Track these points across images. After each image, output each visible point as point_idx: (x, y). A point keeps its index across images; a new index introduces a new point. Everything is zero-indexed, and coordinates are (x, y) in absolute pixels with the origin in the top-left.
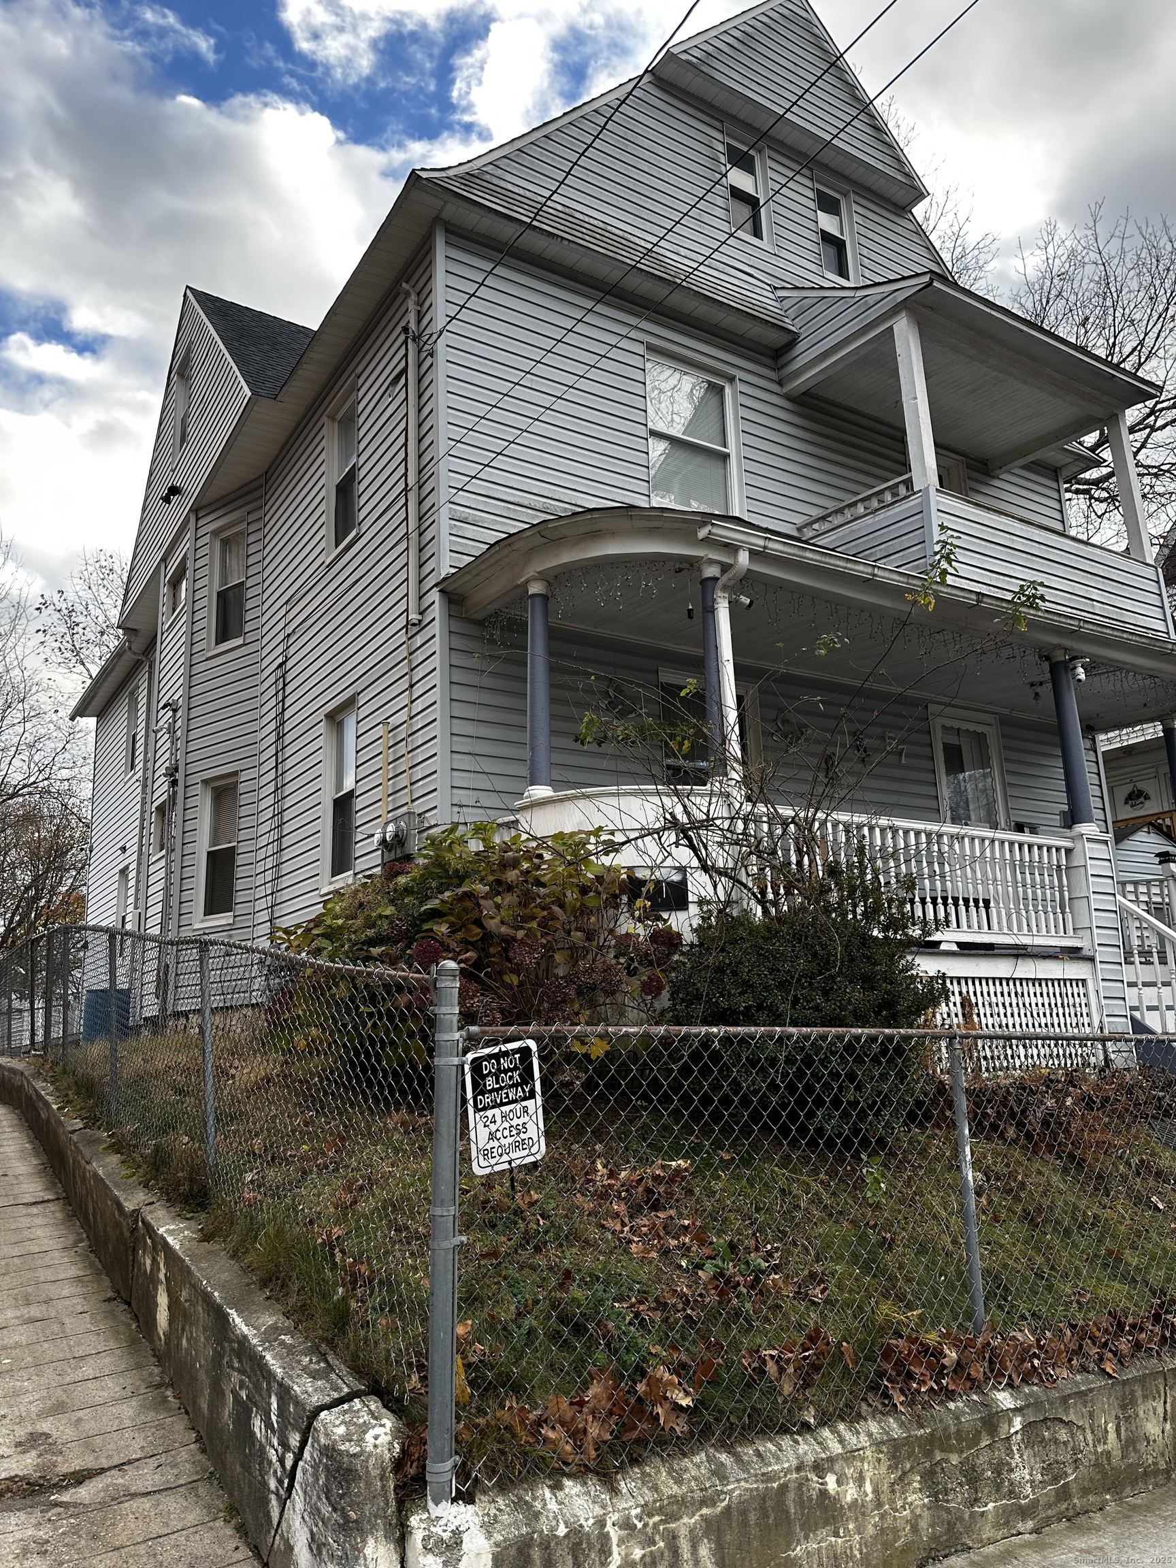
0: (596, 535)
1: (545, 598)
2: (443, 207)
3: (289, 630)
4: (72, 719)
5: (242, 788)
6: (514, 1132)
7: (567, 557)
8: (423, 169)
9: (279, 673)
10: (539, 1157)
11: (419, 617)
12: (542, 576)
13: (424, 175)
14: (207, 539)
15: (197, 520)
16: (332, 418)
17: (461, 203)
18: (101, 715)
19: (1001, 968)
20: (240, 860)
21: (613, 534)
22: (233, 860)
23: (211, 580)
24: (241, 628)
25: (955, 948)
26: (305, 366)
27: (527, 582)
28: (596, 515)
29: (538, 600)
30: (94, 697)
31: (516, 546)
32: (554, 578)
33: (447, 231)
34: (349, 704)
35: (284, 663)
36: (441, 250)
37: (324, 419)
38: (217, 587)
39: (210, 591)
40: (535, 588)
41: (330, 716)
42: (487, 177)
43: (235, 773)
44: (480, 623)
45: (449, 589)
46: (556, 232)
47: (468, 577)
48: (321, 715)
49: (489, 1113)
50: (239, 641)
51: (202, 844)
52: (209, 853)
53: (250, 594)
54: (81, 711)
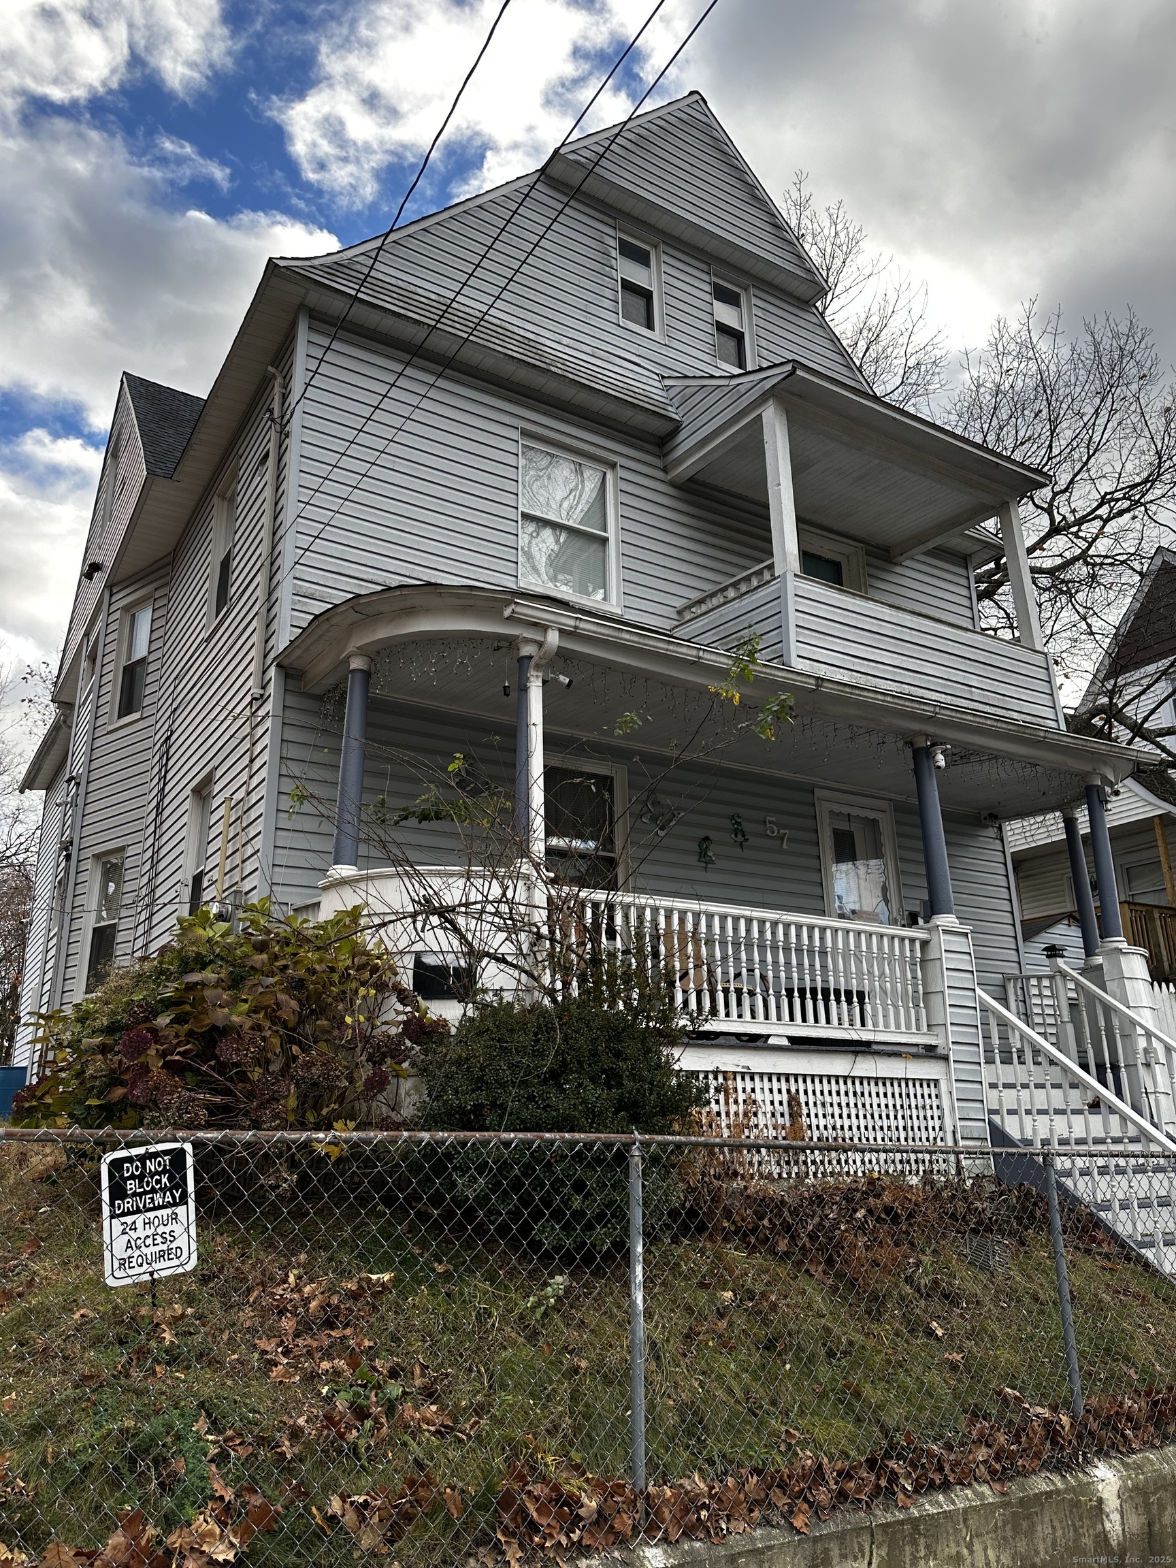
0: (411, 612)
1: (367, 674)
2: (306, 294)
3: (175, 705)
4: (22, 792)
5: (128, 863)
6: (159, 1240)
7: (384, 632)
8: (282, 258)
9: (164, 749)
10: (189, 1267)
11: (261, 692)
12: (362, 651)
13: (282, 263)
14: (117, 615)
15: (111, 595)
16: (222, 497)
17: (322, 290)
18: (49, 787)
19: (838, 1065)
20: (120, 937)
21: (427, 611)
22: (114, 937)
23: (118, 656)
24: (140, 701)
25: (785, 1042)
26: (195, 447)
27: (349, 657)
28: (405, 592)
29: (358, 676)
30: (39, 769)
31: (334, 621)
32: (377, 653)
33: (311, 317)
34: (208, 780)
35: (168, 738)
36: (303, 334)
37: (216, 499)
38: (124, 662)
39: (116, 667)
40: (356, 664)
41: (197, 791)
42: (358, 267)
43: (122, 849)
44: (319, 698)
45: (286, 663)
46: (423, 319)
47: (298, 652)
48: (188, 791)
49: (129, 1219)
50: (136, 716)
51: (88, 924)
52: (95, 930)
53: (151, 668)
54: (28, 784)
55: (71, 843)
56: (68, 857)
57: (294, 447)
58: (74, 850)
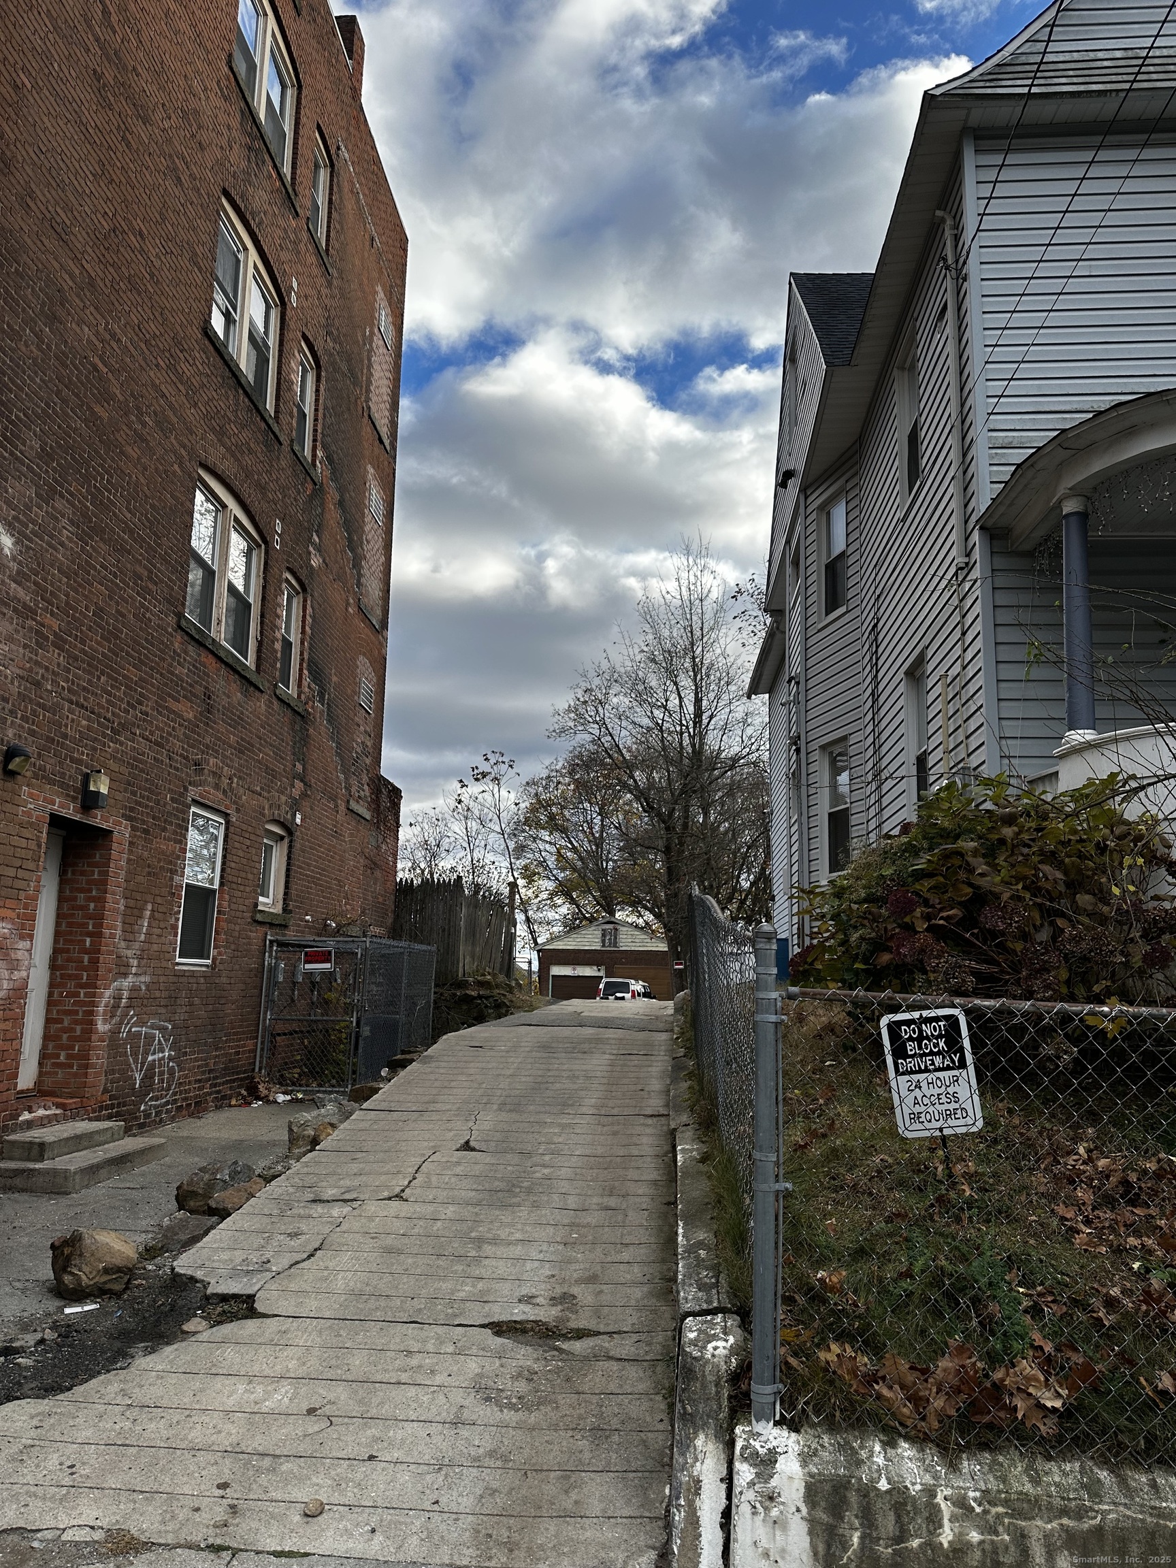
0: (1132, 432)
1: (1083, 516)
2: (968, 115)
3: (878, 592)
4: (749, 697)
5: (852, 751)
6: (944, 1100)
7: (1098, 465)
8: (938, 86)
9: (872, 637)
10: (974, 1129)
11: (966, 560)
12: (1074, 492)
13: (938, 92)
14: (814, 516)
15: (806, 498)
16: (902, 368)
17: (986, 103)
18: (770, 691)
20: (854, 820)
21: (1152, 426)
22: (847, 820)
23: (819, 556)
24: (844, 595)
26: (869, 325)
27: (1060, 501)
28: (1122, 410)
29: (1073, 520)
30: (761, 675)
31: (1039, 466)
32: (1092, 491)
33: (976, 138)
34: (921, 660)
35: (875, 625)
36: (970, 160)
37: (895, 372)
38: (824, 561)
39: (819, 567)
40: (1069, 507)
41: (910, 673)
42: (1023, 59)
43: (844, 738)
44: (1030, 554)
45: (990, 524)
46: (1109, 87)
47: (1002, 509)
48: (901, 674)
49: (915, 1077)
50: (842, 610)
51: (823, 808)
52: (830, 814)
53: (851, 560)
54: (754, 690)
55: (799, 737)
56: (798, 751)
57: (974, 287)
58: (802, 743)
